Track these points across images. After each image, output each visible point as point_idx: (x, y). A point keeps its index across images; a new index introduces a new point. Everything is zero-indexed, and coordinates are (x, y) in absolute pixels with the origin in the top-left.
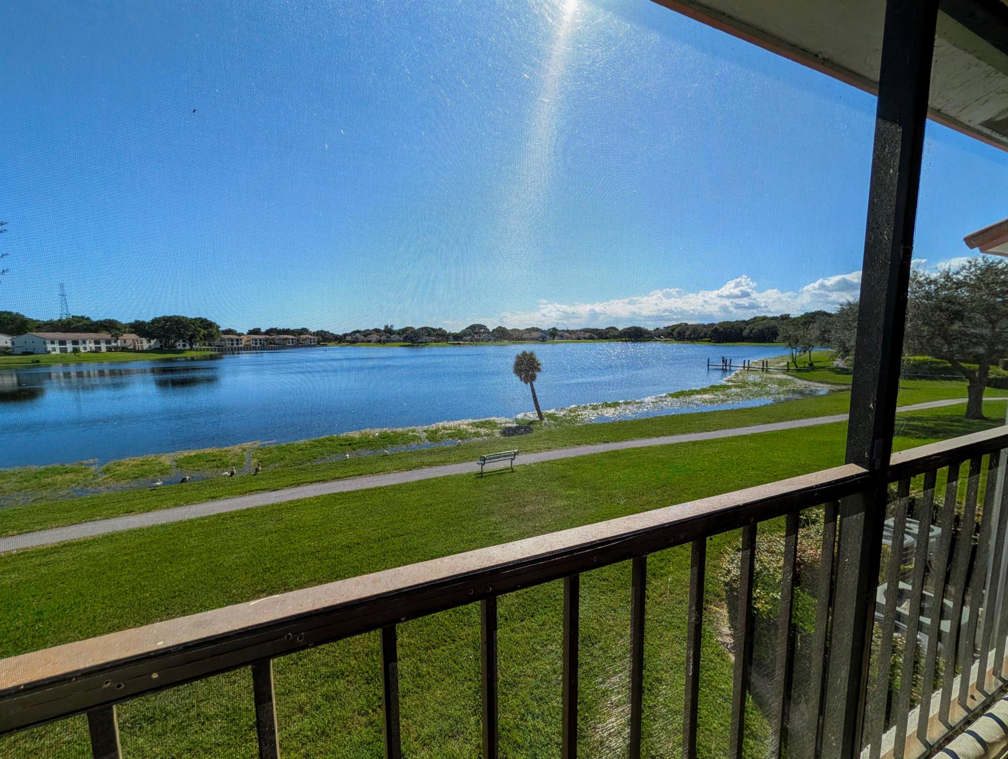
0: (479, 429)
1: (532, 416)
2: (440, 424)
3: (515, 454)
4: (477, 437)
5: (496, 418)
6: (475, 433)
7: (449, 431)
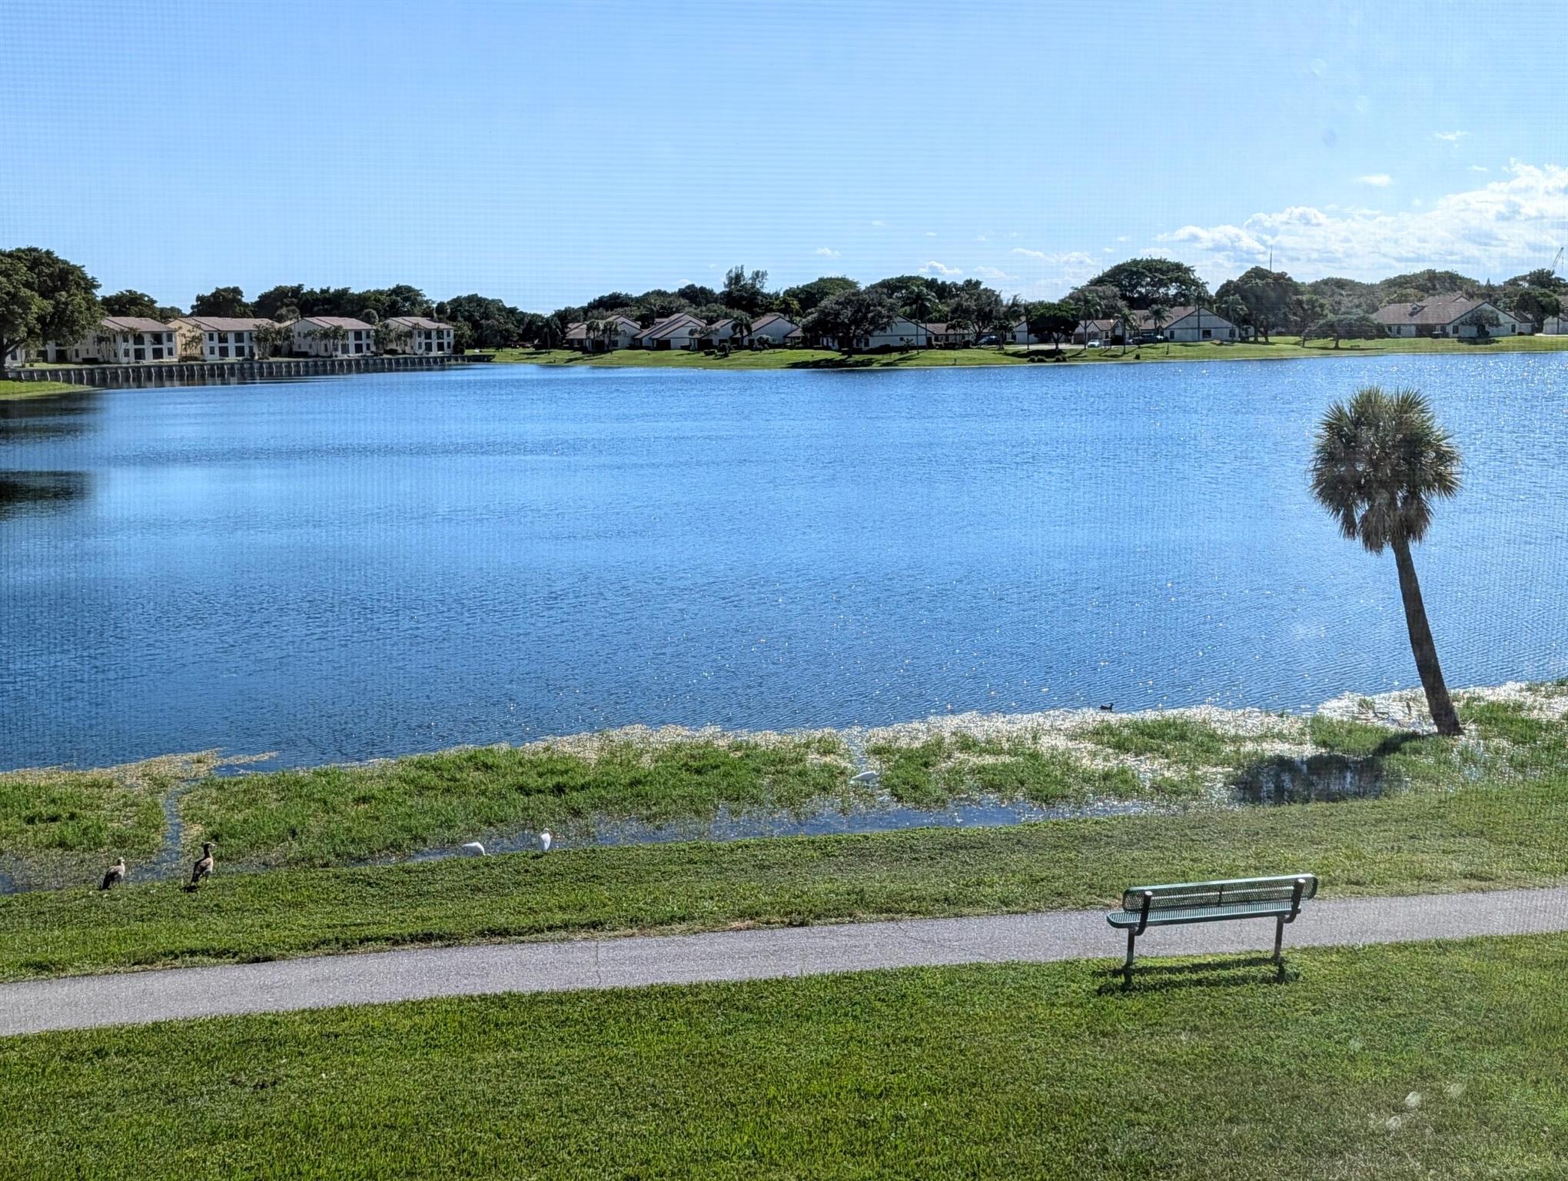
0: (1130, 760)
1: (1397, 711)
2: (948, 725)
3: (1298, 893)
4: (1121, 797)
5: (1215, 713)
6: (1106, 777)
7: (989, 760)
